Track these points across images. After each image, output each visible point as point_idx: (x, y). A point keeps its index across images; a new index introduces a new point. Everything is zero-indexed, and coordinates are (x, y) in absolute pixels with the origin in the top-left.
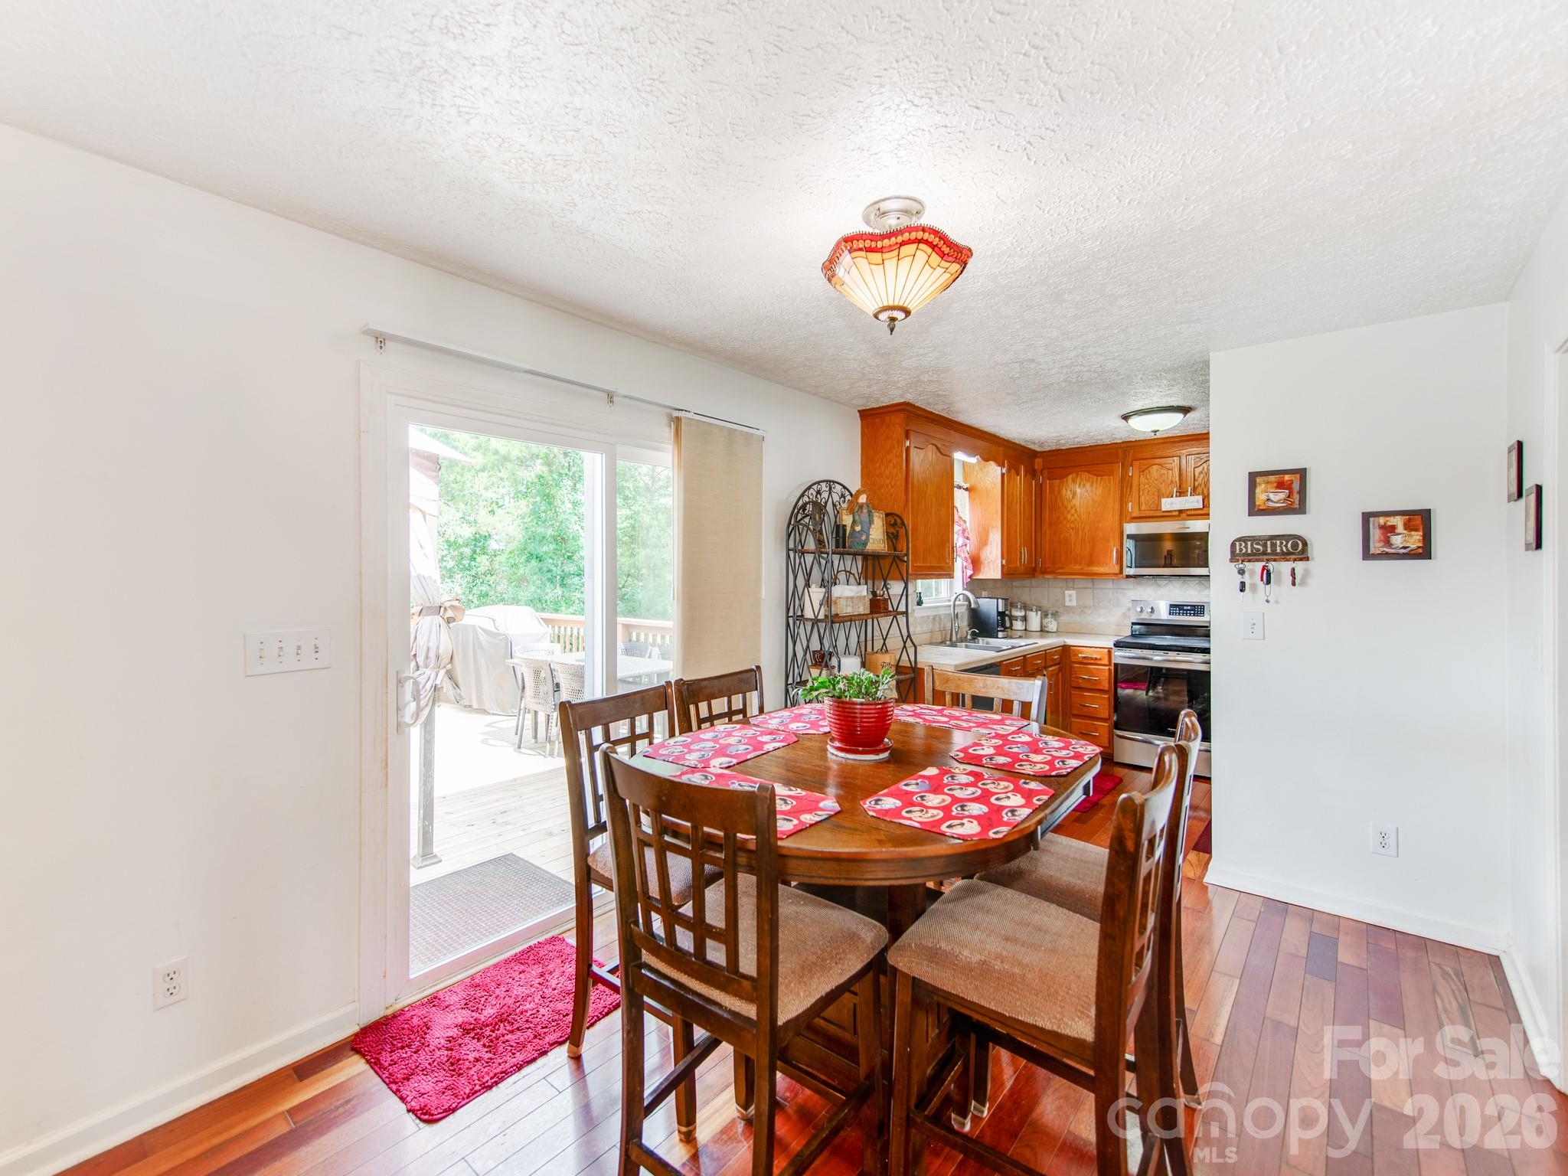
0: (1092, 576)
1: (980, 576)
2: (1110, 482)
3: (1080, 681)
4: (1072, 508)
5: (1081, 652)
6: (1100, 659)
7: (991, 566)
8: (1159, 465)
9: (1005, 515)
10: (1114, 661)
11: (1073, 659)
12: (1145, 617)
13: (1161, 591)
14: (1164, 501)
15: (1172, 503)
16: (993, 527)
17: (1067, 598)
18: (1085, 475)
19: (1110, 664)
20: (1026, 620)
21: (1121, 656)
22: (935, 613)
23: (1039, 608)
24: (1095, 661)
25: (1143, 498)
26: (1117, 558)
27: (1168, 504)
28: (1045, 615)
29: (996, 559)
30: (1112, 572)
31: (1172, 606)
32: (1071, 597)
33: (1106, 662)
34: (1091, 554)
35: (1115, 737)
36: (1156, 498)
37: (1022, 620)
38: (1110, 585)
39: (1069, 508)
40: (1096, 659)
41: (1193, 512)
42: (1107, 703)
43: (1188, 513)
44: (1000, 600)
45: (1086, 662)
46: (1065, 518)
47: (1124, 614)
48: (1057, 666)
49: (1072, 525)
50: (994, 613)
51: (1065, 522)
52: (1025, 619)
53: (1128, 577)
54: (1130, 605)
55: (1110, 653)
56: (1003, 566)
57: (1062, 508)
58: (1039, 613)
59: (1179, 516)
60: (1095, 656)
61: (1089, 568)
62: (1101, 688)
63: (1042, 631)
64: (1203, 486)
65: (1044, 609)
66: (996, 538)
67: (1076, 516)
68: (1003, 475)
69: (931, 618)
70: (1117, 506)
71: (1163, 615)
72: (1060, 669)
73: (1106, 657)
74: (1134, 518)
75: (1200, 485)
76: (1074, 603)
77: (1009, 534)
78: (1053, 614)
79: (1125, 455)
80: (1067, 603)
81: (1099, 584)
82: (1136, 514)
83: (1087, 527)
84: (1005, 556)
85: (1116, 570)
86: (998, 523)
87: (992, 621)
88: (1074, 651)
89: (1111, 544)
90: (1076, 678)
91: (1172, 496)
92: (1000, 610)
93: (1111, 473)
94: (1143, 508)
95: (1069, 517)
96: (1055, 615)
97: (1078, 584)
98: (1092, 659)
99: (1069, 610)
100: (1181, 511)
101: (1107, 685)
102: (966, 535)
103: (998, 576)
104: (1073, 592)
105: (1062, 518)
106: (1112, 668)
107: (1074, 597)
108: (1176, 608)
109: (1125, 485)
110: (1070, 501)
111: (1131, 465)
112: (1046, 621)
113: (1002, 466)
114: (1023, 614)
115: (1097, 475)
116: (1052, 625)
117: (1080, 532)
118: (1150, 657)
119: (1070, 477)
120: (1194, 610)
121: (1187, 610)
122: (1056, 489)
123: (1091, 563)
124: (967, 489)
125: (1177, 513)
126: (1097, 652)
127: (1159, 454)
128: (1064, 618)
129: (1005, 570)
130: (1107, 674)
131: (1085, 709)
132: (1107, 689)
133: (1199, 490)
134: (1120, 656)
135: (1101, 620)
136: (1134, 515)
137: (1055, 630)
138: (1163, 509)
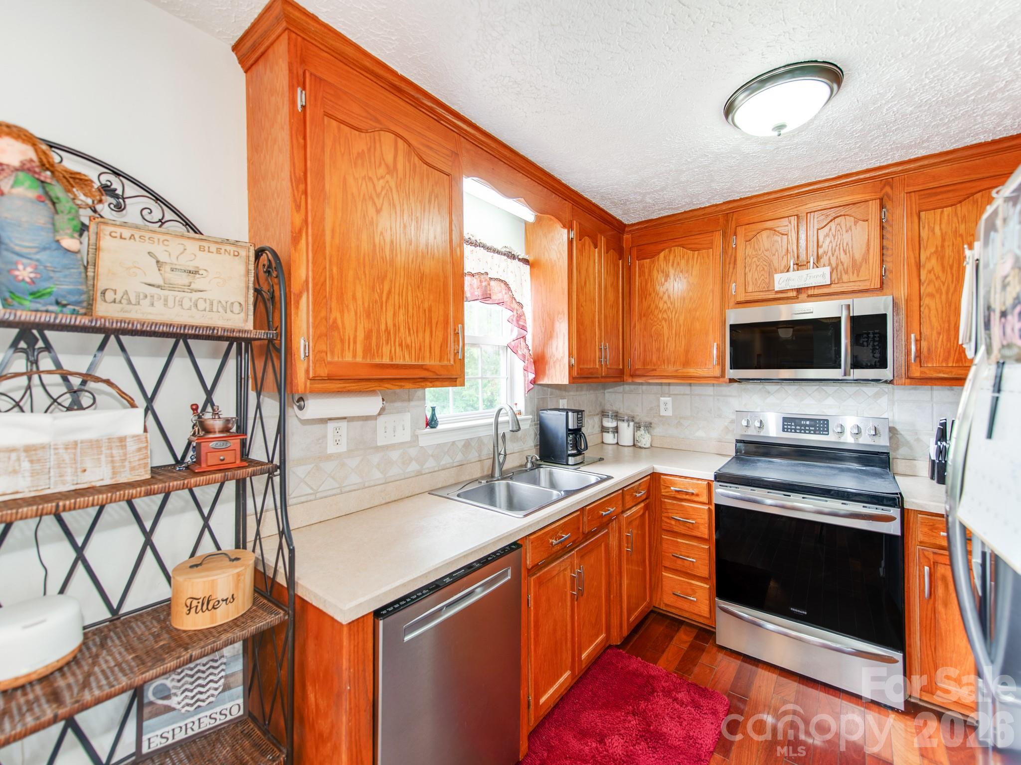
0: (689, 380)
1: (546, 381)
2: (708, 257)
3: (673, 522)
4: (664, 293)
5: (673, 484)
6: (697, 495)
7: (557, 366)
8: (771, 229)
9: (574, 297)
10: (716, 500)
11: (664, 492)
12: (752, 433)
13: (771, 399)
14: (777, 277)
15: (788, 280)
16: (559, 313)
17: (662, 407)
18: (679, 250)
19: (710, 503)
20: (617, 432)
21: (727, 495)
22: (468, 437)
23: (632, 419)
24: (690, 497)
25: (749, 276)
26: (718, 357)
27: (783, 281)
28: (638, 427)
29: (563, 357)
30: (711, 374)
31: (785, 419)
32: (666, 404)
33: (704, 498)
34: (687, 352)
35: (717, 609)
36: (766, 275)
37: (614, 432)
38: (710, 390)
39: (661, 294)
40: (693, 494)
41: (816, 292)
42: (705, 556)
43: (810, 292)
44: (570, 414)
45: (681, 496)
46: (657, 307)
47: (727, 428)
48: (642, 505)
49: (665, 316)
50: (561, 431)
51: (656, 312)
52: (616, 430)
53: (732, 381)
54: (734, 417)
55: (709, 486)
56: (571, 367)
57: (653, 295)
58: (632, 424)
59: (797, 297)
60: (691, 491)
61: (685, 370)
62: (699, 535)
63: (634, 445)
64: (830, 254)
65: (637, 420)
66: (562, 328)
67: (669, 304)
68: (570, 242)
69: (460, 445)
70: (717, 288)
71: (773, 431)
72: (646, 508)
73: (705, 492)
74: (739, 303)
75: (825, 253)
76: (669, 413)
77: (580, 323)
78: (646, 426)
79: (727, 221)
80: (663, 413)
81: (697, 390)
82: (741, 298)
83: (682, 319)
84: (575, 352)
85: (717, 372)
86: (563, 306)
87: (560, 441)
88: (664, 480)
89: (711, 337)
90: (668, 518)
91: (788, 271)
92: (571, 427)
93: (710, 246)
94: (750, 289)
95: (661, 305)
96: (649, 426)
97: (675, 389)
98: (687, 493)
99: (664, 420)
100: (799, 290)
101: (706, 531)
102: (521, 323)
103: (565, 381)
104: (668, 399)
105: (653, 306)
106: (713, 508)
107: (670, 406)
108: (790, 423)
109: (729, 260)
110: (662, 285)
111: (735, 234)
112: (638, 434)
113: (570, 227)
114: (614, 424)
115: (693, 250)
116: (645, 440)
117: (674, 324)
118: (759, 498)
119: (662, 255)
120: (814, 426)
121: (806, 426)
122: (647, 271)
123: (686, 363)
124: (526, 261)
125: (794, 294)
126: (693, 486)
127: (770, 215)
128: (658, 431)
129: (575, 374)
130: (706, 516)
131: (679, 562)
132: (706, 537)
133: (824, 260)
134: (723, 495)
135: (700, 434)
136: (739, 299)
137: (648, 445)
138: (777, 289)
